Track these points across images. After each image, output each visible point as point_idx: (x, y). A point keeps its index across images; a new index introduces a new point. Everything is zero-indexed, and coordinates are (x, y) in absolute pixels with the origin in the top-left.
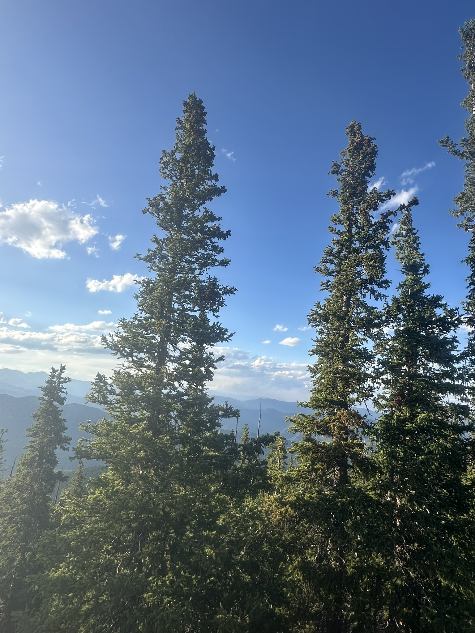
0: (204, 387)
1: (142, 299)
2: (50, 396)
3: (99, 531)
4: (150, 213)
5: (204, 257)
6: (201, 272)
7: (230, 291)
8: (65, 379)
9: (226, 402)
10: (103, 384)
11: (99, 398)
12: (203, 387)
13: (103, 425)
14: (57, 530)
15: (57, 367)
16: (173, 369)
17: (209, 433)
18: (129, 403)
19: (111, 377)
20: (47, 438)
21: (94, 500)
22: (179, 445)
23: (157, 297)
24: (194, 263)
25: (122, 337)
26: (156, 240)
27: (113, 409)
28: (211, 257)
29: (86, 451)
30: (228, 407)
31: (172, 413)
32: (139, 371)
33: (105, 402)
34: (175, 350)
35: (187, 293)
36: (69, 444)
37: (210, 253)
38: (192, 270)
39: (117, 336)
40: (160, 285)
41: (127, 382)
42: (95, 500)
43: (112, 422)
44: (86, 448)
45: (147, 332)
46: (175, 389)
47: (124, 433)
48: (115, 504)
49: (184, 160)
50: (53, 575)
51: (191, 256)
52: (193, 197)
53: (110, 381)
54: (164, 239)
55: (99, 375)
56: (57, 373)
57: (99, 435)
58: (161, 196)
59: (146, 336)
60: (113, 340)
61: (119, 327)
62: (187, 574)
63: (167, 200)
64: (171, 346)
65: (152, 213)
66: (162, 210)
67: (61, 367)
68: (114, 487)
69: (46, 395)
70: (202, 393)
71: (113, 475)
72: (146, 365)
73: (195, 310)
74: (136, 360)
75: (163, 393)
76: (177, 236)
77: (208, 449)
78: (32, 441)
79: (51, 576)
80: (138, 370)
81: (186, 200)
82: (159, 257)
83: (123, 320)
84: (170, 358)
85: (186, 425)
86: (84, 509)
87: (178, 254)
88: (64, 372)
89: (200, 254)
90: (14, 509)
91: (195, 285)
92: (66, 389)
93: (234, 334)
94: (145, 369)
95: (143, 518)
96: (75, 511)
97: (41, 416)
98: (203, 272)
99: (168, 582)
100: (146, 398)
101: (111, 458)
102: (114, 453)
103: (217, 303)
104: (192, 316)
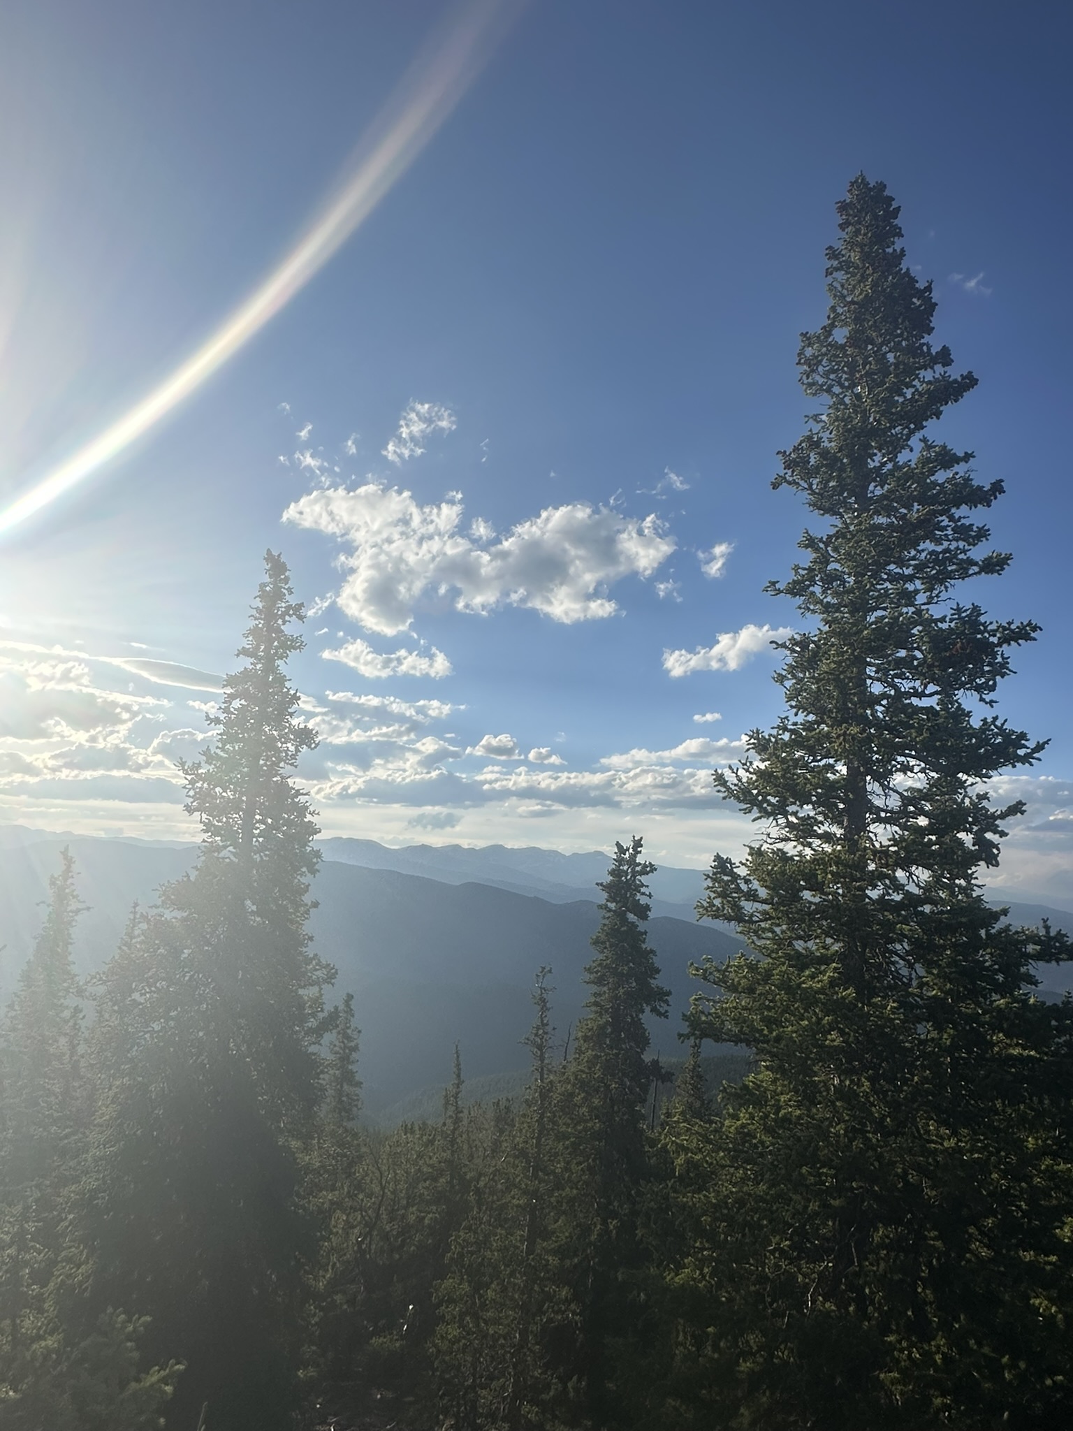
0: (973, 881)
1: (794, 681)
2: (620, 901)
3: (756, 1202)
4: (789, 483)
5: (934, 557)
6: (933, 598)
7: (1022, 634)
8: (645, 866)
9: (1045, 921)
10: (729, 878)
11: (724, 908)
12: (969, 882)
13: (739, 967)
14: (670, 1185)
15: (627, 843)
16: (890, 840)
17: (1003, 997)
18: (791, 921)
19: (744, 861)
20: (623, 988)
21: (738, 1131)
22: (924, 1023)
23: (831, 674)
24: (911, 578)
25: (759, 772)
26: (811, 543)
27: (756, 932)
28: (955, 556)
29: (710, 1024)
30: (1053, 934)
31: (898, 947)
32: (804, 846)
33: (738, 916)
34: (886, 795)
35: (902, 653)
36: (666, 1002)
37: (952, 547)
38: (909, 598)
39: (747, 771)
40: (833, 645)
41: (783, 873)
42: (740, 1133)
43: (759, 961)
44: (710, 1017)
45: (815, 756)
46: (898, 887)
47: (787, 986)
48: (787, 1147)
49: (856, 340)
50: (672, 1279)
51: (901, 563)
52: (890, 421)
53: (742, 872)
54: (830, 537)
55: (718, 858)
56: (627, 855)
57: (734, 988)
58: (810, 438)
59: (812, 764)
60: (740, 780)
61: (748, 750)
62: (986, 1350)
63: (826, 444)
64: (877, 784)
65: (795, 483)
66: (816, 471)
67: (634, 841)
68: (779, 1109)
69: (611, 899)
70: (969, 896)
71: (774, 1081)
72: (820, 832)
73: (927, 692)
74: (795, 821)
75: (870, 898)
76: (860, 524)
77: (1008, 1041)
78: (595, 993)
79: (667, 1280)
80: (802, 844)
81: (874, 433)
82: (822, 580)
83: (756, 735)
84: (878, 815)
85: (938, 976)
86: (720, 1148)
87: (869, 565)
88: (640, 852)
89: (924, 555)
90: (579, 1128)
91: (920, 632)
92: (647, 886)
93: (1047, 742)
94: (818, 842)
95: (857, 1189)
96: (700, 1150)
97: (608, 943)
98: (937, 596)
99: (938, 1358)
100: (829, 910)
101: (767, 1042)
102: (771, 1032)
103: (986, 668)
104: (923, 708)
